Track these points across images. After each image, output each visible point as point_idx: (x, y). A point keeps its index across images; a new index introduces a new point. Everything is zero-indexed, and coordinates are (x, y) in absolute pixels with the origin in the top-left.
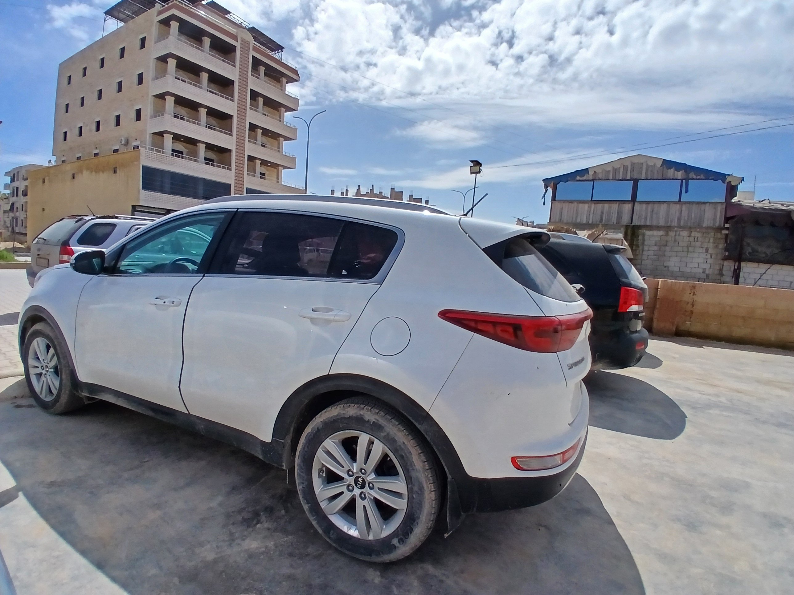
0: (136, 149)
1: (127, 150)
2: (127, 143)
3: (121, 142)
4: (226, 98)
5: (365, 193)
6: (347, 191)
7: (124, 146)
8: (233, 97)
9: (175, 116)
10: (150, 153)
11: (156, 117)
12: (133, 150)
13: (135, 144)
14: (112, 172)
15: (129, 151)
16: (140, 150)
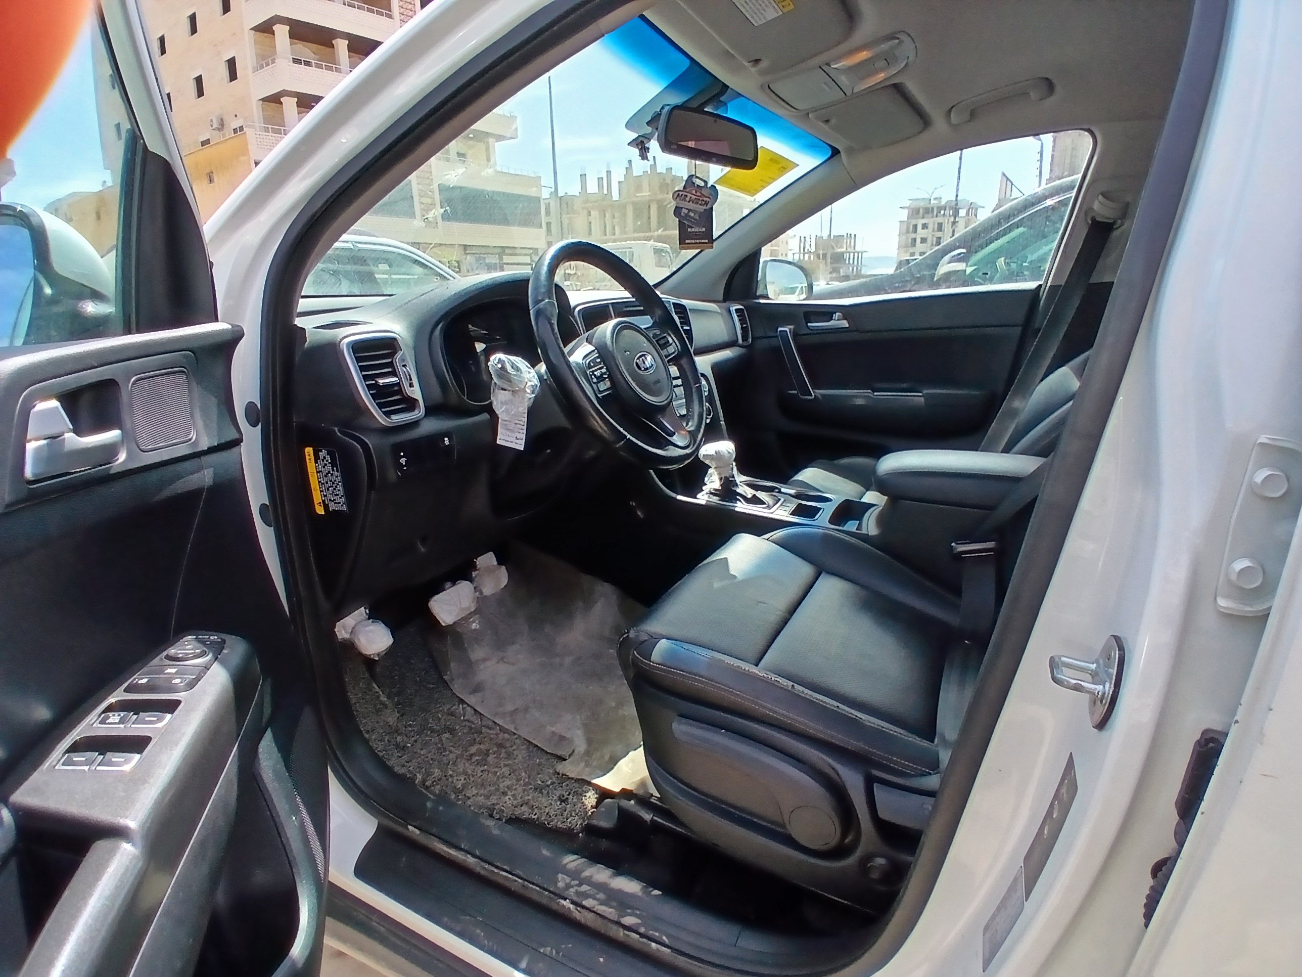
0: (239, 133)
1: (223, 138)
2: (222, 125)
3: (212, 126)
4: (378, 13)
5: (642, 174)
6: (609, 172)
7: (218, 131)
8: (390, 11)
9: (296, 61)
10: (264, 137)
11: (262, 67)
12: (234, 135)
13: (236, 124)
14: (206, 181)
15: (228, 137)
16: (245, 133)
